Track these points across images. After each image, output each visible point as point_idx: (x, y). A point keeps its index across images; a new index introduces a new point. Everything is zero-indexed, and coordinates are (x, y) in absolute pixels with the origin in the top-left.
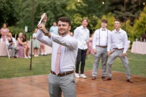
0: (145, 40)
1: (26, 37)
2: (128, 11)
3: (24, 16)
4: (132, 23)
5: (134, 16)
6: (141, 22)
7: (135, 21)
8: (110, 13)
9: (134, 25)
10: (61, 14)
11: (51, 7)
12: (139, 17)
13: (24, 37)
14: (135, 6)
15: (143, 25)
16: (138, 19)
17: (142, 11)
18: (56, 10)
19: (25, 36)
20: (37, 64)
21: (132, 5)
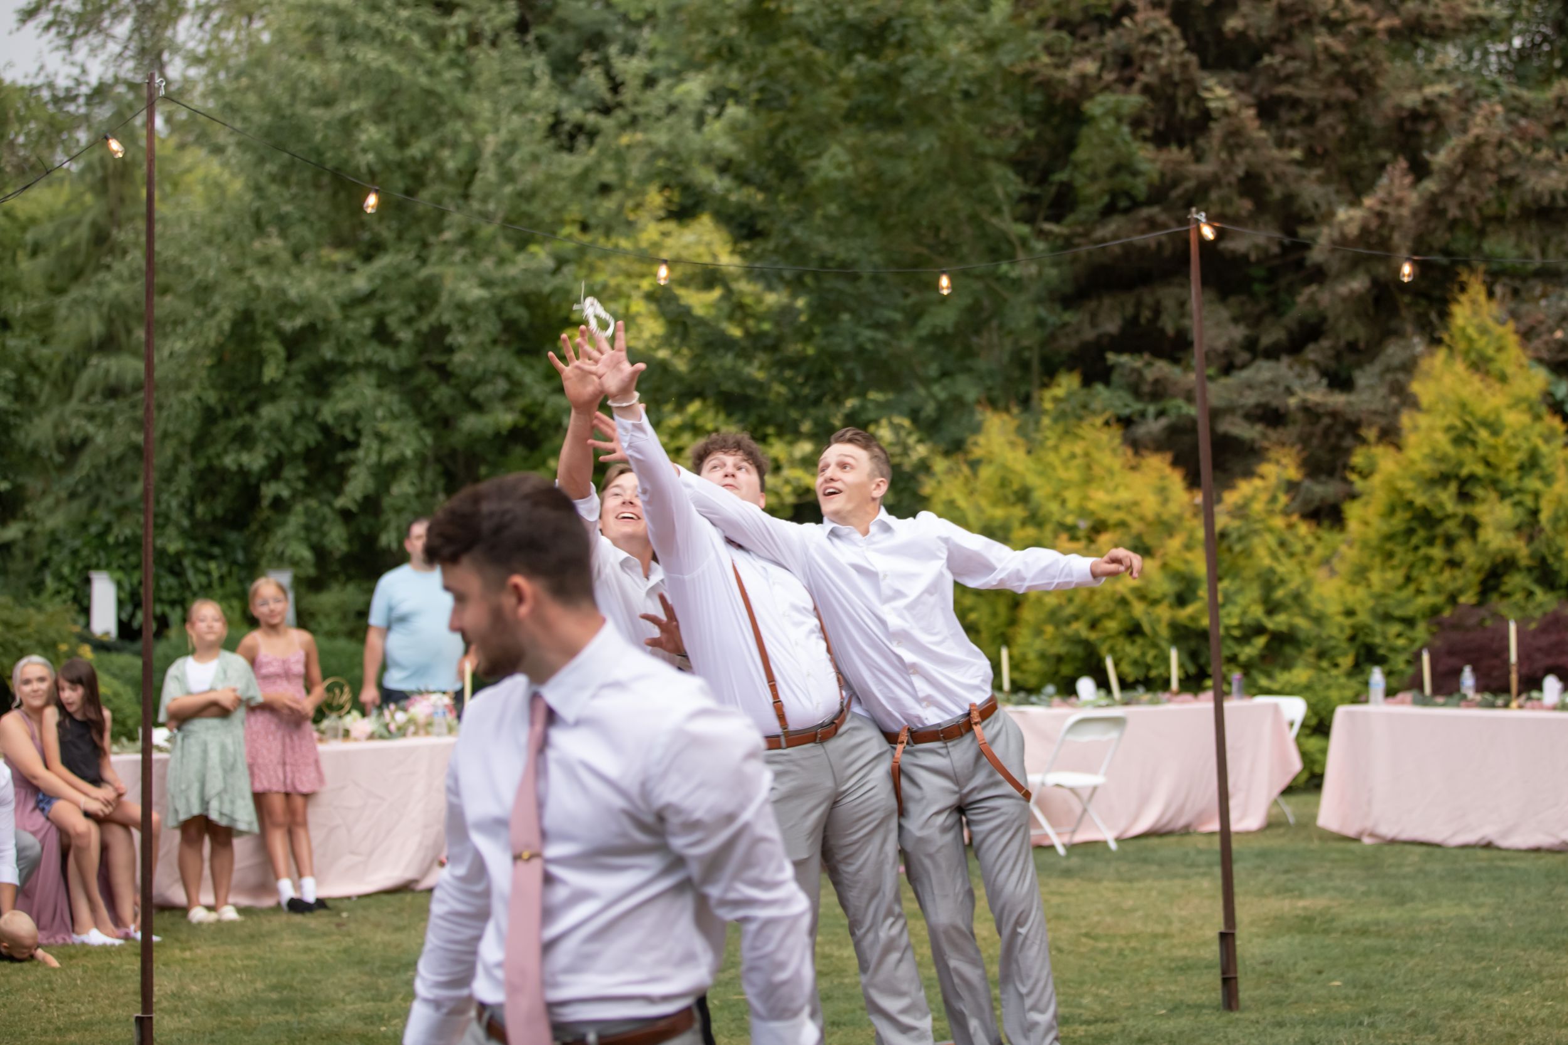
0: (1468, 679)
1: (92, 698)
2: (1272, 353)
3: (73, 449)
4: (1323, 490)
5: (1338, 400)
6: (1428, 468)
7: (1358, 459)
8: (1067, 384)
9: (1353, 512)
10: (506, 418)
11: (382, 334)
12: (1406, 419)
13: (72, 695)
14: (1358, 284)
15: (1447, 498)
16: (1390, 435)
17: (1436, 342)
18: (444, 373)
19: (88, 682)
20: (219, 1008)
21: (1319, 275)
